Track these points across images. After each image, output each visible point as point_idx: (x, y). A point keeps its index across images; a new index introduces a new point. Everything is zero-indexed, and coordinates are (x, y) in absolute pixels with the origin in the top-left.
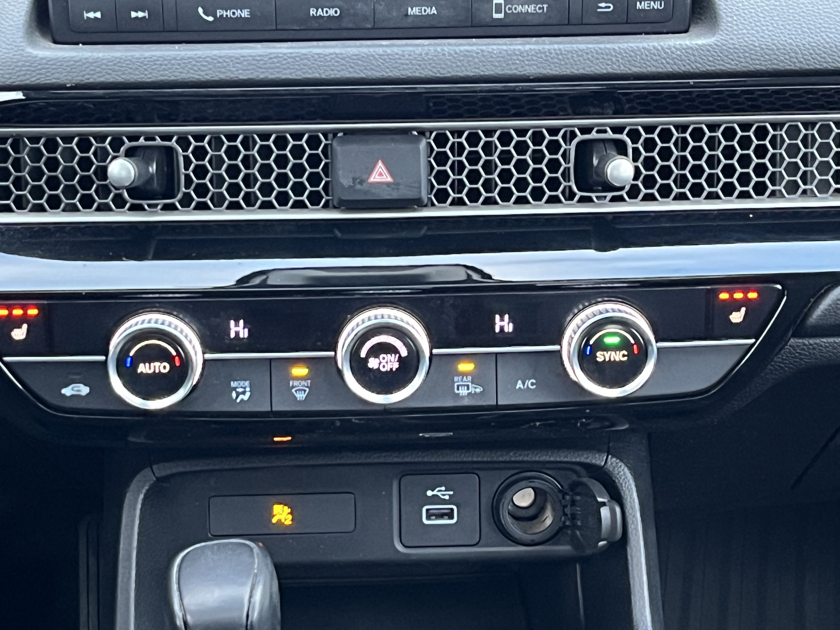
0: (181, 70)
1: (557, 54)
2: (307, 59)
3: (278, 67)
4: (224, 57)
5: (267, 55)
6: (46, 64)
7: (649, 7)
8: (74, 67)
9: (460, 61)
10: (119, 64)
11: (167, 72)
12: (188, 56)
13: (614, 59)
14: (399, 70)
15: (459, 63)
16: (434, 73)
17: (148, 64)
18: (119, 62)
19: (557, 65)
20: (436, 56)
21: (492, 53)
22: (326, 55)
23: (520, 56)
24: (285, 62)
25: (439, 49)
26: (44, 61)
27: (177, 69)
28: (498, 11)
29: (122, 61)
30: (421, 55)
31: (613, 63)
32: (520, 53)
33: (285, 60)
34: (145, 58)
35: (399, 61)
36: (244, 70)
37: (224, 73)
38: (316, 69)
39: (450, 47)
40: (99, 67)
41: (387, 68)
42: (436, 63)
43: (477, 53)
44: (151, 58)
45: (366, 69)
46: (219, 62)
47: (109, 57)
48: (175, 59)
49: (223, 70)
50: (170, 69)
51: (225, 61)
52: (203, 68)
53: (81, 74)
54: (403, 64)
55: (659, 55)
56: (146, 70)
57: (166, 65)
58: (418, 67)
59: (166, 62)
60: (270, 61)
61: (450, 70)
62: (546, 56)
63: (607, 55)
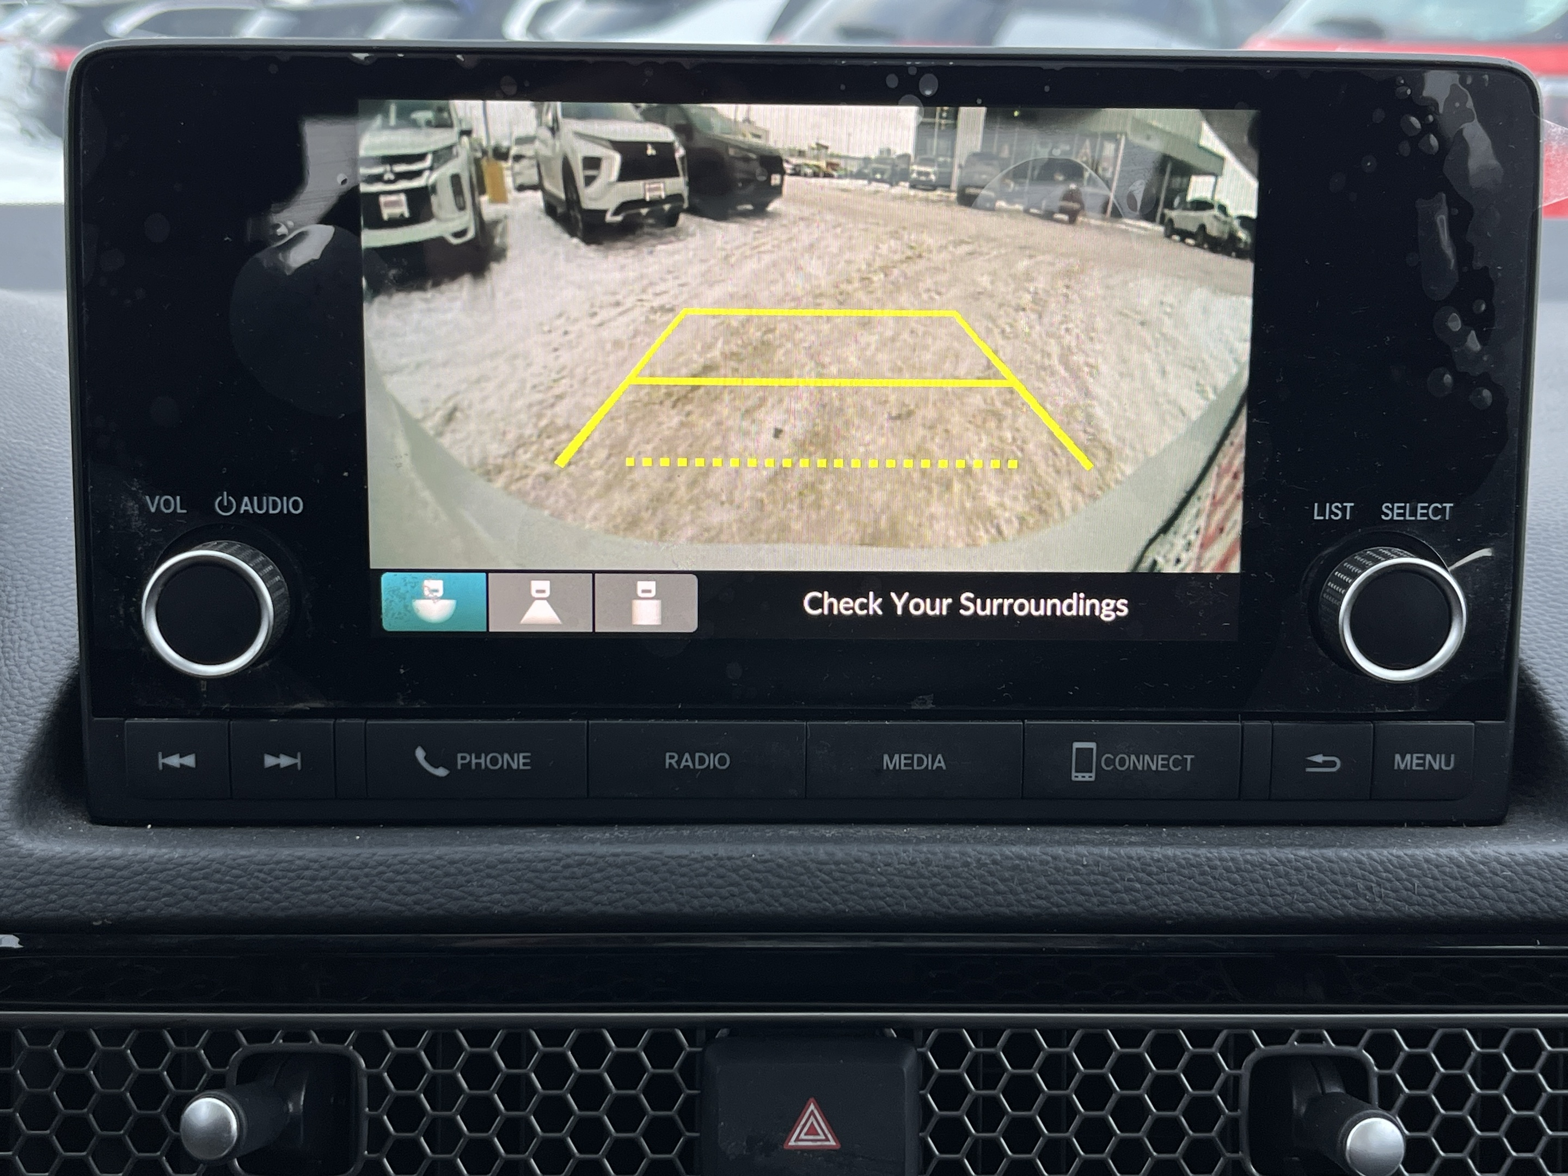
0: (359, 891)
1: (1228, 870)
2: (654, 869)
3: (583, 888)
4: (462, 860)
5: (559, 860)
6: (49, 873)
7: (1423, 765)
8: (113, 880)
9: (1003, 880)
10: (218, 876)
11: (325, 896)
12: (376, 858)
13: (1360, 885)
14: (864, 898)
15: (1002, 887)
16: (943, 906)
17: (284, 877)
18: (218, 872)
19: (1229, 895)
20: (948, 867)
21: (1077, 863)
22: (696, 860)
23: (1143, 871)
24: (598, 876)
25: (954, 850)
26: (46, 866)
27: (349, 888)
28: (1084, 766)
29: (224, 869)
30: (913, 864)
31: (1356, 891)
32: (1142, 864)
33: (600, 870)
34: (278, 863)
35: (863, 877)
36: (505, 894)
37: (457, 899)
38: (670, 893)
39: (979, 848)
40: (168, 882)
41: (836, 893)
42: (948, 885)
43: (1042, 863)
44: (291, 862)
45: (786, 894)
46: (447, 875)
47: (196, 859)
48: (345, 864)
49: (457, 893)
50: (332, 888)
51: (460, 872)
52: (409, 887)
53: (127, 898)
54: (871, 885)
55: (1464, 879)
56: (277, 891)
57: (325, 879)
58: (906, 892)
59: (324, 873)
60: (567, 873)
61: (981, 900)
62: (1203, 873)
63: (1344, 874)
